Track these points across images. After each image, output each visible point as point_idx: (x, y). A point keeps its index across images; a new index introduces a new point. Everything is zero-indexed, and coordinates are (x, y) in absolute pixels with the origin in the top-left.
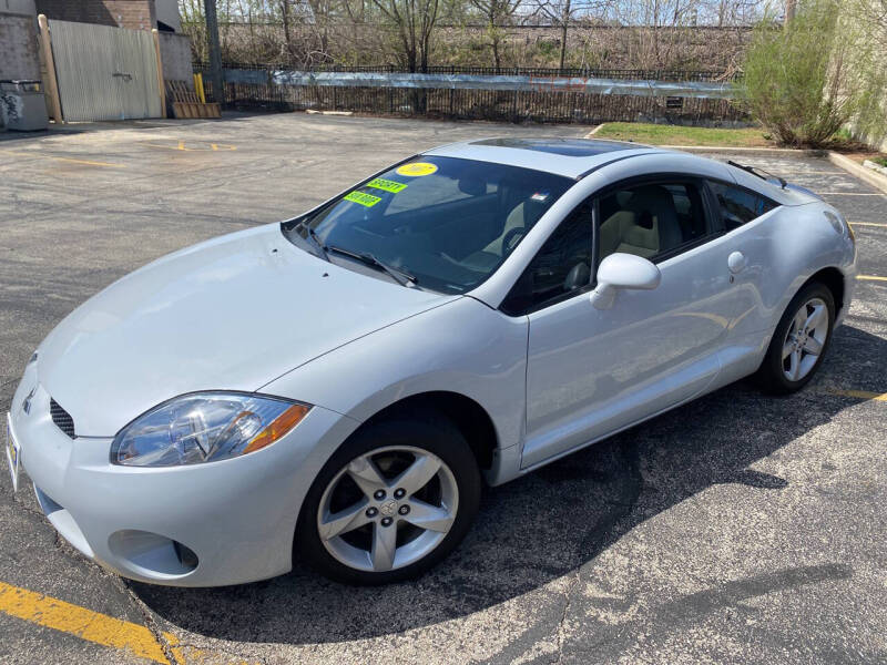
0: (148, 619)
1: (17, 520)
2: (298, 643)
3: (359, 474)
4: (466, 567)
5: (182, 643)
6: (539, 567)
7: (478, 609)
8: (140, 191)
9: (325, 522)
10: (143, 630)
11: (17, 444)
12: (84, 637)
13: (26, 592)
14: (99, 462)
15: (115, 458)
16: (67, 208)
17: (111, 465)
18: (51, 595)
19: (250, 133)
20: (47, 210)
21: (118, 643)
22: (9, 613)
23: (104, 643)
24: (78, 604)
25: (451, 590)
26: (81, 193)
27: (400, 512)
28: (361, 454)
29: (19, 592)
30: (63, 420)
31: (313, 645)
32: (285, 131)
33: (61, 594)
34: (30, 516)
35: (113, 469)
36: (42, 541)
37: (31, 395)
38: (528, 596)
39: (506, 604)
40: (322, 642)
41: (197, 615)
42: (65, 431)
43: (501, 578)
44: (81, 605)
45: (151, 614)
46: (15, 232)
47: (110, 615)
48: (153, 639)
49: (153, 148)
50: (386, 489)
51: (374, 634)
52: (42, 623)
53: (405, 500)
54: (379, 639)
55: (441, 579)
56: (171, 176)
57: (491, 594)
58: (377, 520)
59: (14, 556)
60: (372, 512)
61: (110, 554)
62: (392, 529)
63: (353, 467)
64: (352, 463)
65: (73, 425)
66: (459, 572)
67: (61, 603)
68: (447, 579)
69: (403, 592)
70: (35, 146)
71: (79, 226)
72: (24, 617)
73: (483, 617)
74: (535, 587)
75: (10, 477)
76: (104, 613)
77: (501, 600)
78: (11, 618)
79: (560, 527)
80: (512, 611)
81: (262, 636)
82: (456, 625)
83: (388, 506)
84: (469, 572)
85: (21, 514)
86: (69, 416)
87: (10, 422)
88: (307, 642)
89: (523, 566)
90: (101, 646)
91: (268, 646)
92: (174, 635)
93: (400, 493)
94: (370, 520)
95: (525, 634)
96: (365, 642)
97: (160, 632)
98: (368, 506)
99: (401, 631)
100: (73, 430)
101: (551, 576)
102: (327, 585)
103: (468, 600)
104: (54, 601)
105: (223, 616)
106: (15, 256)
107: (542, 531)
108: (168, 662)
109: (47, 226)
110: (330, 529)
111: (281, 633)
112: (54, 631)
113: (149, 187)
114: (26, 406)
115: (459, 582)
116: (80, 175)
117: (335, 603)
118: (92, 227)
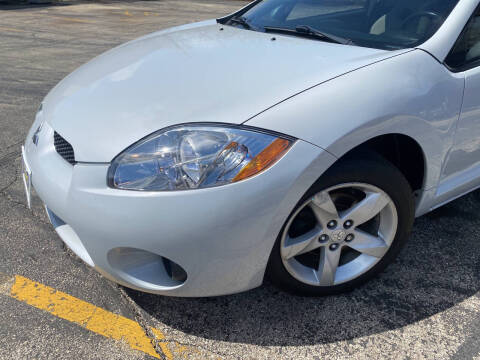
0: (138, 314)
1: (35, 229)
2: (264, 344)
3: (321, 206)
4: (386, 283)
5: (167, 338)
6: (448, 287)
7: (410, 321)
8: (106, 35)
9: (287, 245)
10: (134, 324)
11: (29, 170)
12: (88, 328)
13: (42, 286)
14: (98, 186)
15: (111, 183)
16: (63, 42)
17: (109, 189)
18: (61, 290)
19: (165, 7)
20: (52, 42)
21: (117, 335)
22: (29, 303)
23: (104, 334)
24: (81, 298)
25: (380, 303)
26: (71, 35)
27: (346, 240)
28: (324, 189)
29: (36, 286)
30: (64, 149)
31: (278, 347)
32: (186, 7)
33: (68, 289)
34: (44, 227)
35: (110, 191)
36: (53, 246)
37: (38, 131)
38: (450, 312)
39: (432, 318)
40: (285, 345)
41: (176, 313)
42: (67, 159)
43: (419, 295)
44: (85, 300)
45: (139, 310)
46: (33, 53)
47: (107, 309)
48: (143, 333)
49: (111, 13)
50: (337, 220)
51: (326, 341)
52: (55, 314)
53: (351, 230)
54: (333, 345)
55: (369, 293)
56: (123, 27)
57: (417, 309)
58: (327, 245)
59: (33, 257)
60: (323, 238)
61: (109, 267)
62: (337, 253)
63: (316, 200)
64: (316, 197)
65: (73, 153)
66: (382, 288)
67: (69, 296)
68: (374, 293)
69: (341, 303)
70: (45, 11)
71: (71, 51)
72: (41, 308)
73: (416, 330)
74: (452, 305)
75: (25, 195)
76: (102, 307)
77: (427, 315)
78: (30, 308)
79: (452, 254)
80: (441, 326)
81: (233, 336)
82: (395, 336)
83: (337, 234)
84: (391, 288)
85: (38, 225)
86: (70, 146)
87: (24, 153)
88: (272, 345)
89: (434, 286)
90: (102, 336)
91: (240, 346)
92: (160, 330)
93: (348, 224)
94: (319, 245)
95: (461, 349)
96: (322, 348)
97: (148, 327)
98: (322, 232)
99: (350, 339)
100: (73, 158)
101: (462, 296)
102: (276, 293)
103: (398, 313)
104: (63, 295)
105: (198, 316)
106: (33, 65)
107: (438, 257)
108: (158, 356)
109: (52, 50)
110: (289, 251)
111: (248, 334)
112: (66, 322)
113: (111, 32)
114: (35, 140)
115: (385, 296)
116: (70, 26)
117: (287, 309)
118: (79, 52)
